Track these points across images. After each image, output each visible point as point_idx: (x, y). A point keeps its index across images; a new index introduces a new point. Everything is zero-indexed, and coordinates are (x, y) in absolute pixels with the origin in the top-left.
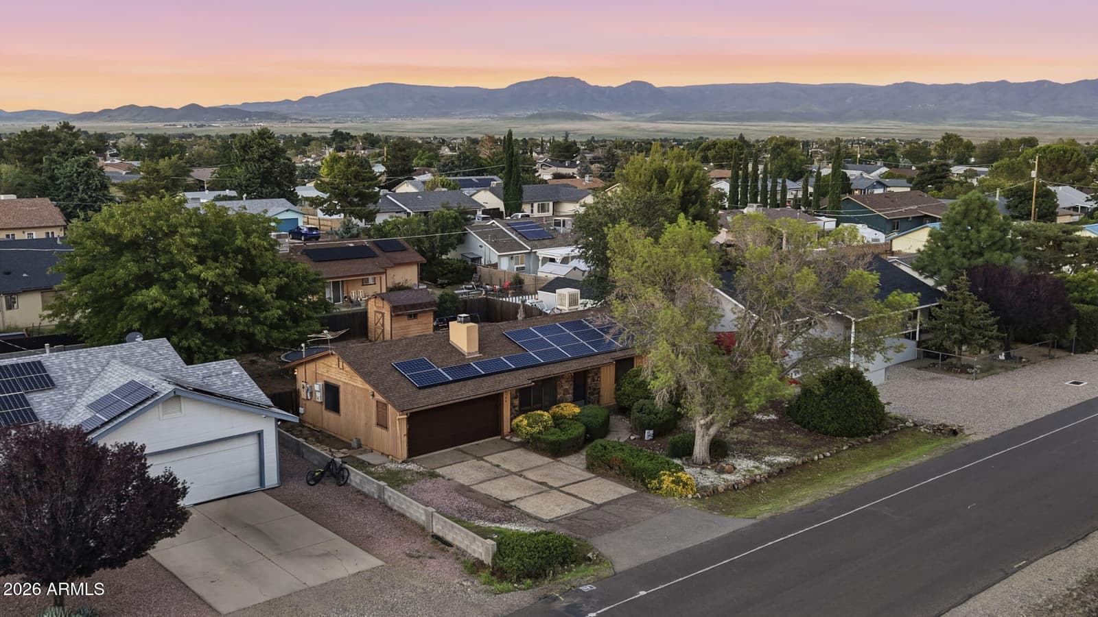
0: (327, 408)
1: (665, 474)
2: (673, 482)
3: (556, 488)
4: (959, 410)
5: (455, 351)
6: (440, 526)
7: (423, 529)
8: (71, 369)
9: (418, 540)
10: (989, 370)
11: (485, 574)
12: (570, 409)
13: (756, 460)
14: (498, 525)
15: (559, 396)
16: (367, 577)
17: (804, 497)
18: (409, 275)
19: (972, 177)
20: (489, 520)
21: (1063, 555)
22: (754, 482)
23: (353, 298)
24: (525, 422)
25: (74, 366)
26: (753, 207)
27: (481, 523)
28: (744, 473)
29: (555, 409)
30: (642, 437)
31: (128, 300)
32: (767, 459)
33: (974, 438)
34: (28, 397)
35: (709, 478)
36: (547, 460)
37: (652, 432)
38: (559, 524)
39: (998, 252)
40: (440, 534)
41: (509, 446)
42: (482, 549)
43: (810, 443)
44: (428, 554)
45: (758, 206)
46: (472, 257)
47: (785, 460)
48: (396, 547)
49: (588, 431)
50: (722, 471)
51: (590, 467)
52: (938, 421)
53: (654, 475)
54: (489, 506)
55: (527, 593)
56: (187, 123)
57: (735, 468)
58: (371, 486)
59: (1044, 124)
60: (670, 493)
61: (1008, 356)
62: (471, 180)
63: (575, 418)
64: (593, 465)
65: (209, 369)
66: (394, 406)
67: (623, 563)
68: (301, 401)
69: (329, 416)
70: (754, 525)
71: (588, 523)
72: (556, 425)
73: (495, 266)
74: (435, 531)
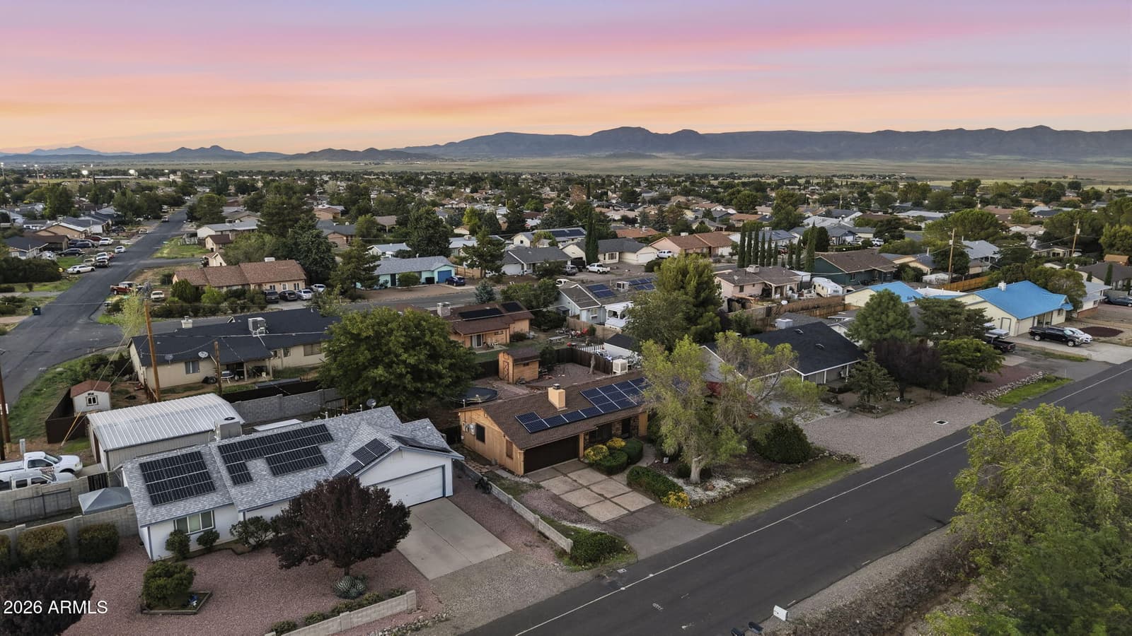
0: (478, 438)
1: (671, 494)
2: (676, 499)
3: (609, 499)
4: (860, 443)
5: (552, 406)
6: (543, 527)
7: (533, 527)
8: (340, 428)
9: (530, 534)
10: (887, 411)
11: (567, 559)
12: (619, 443)
13: (729, 480)
14: (574, 525)
15: (613, 432)
16: (503, 558)
17: (754, 508)
18: (523, 326)
19: (921, 221)
20: (569, 521)
21: (893, 556)
22: (724, 497)
23: (489, 343)
24: (592, 453)
25: (342, 427)
26: (752, 267)
27: (565, 523)
28: (720, 490)
29: (610, 443)
30: (662, 461)
31: (365, 374)
32: (735, 480)
33: (864, 466)
34: (320, 447)
35: (698, 494)
36: (604, 477)
37: (668, 459)
38: (609, 525)
39: (900, 330)
40: (543, 531)
41: (581, 465)
42: (565, 543)
43: (763, 468)
44: (536, 544)
45: (756, 267)
46: (563, 309)
47: (746, 481)
48: (520, 539)
49: (629, 458)
50: (706, 489)
51: (629, 485)
52: (845, 452)
53: (665, 494)
54: (570, 511)
55: (588, 572)
56: (367, 162)
57: (714, 487)
58: (505, 497)
59: (991, 161)
60: (674, 506)
61: (902, 399)
62: (564, 231)
63: (622, 449)
64: (630, 483)
65: (414, 426)
66: (516, 446)
67: (643, 554)
68: (462, 433)
69: (478, 443)
70: (719, 530)
71: (625, 525)
72: (611, 454)
73: (578, 317)
74: (540, 529)
